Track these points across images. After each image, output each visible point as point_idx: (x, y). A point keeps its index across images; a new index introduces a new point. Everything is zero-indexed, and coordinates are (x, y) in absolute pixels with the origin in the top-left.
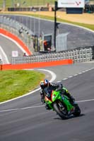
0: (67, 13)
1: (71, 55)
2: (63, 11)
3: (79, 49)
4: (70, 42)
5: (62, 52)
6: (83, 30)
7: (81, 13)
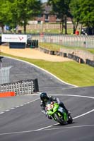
0: (10, 48)
1: (13, 88)
2: (6, 45)
3: (21, 82)
4: (13, 75)
5: (5, 84)
6: (25, 64)
7: (24, 48)
